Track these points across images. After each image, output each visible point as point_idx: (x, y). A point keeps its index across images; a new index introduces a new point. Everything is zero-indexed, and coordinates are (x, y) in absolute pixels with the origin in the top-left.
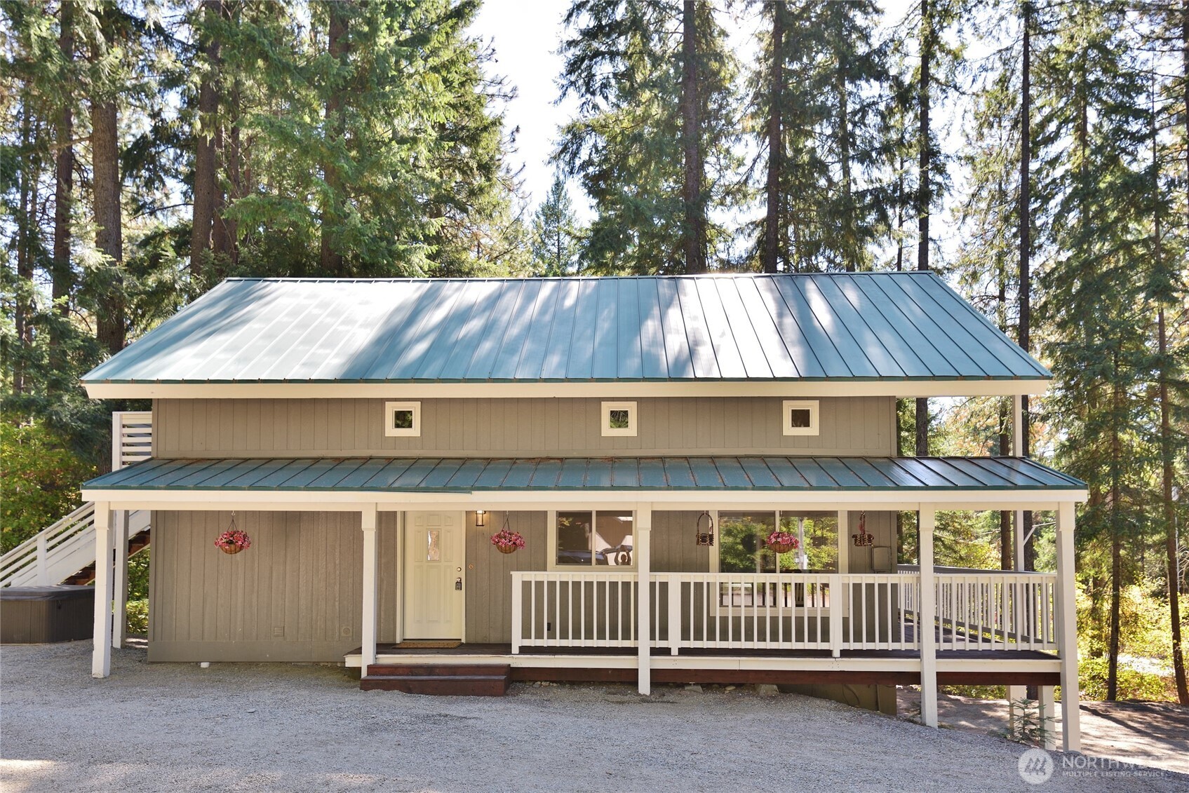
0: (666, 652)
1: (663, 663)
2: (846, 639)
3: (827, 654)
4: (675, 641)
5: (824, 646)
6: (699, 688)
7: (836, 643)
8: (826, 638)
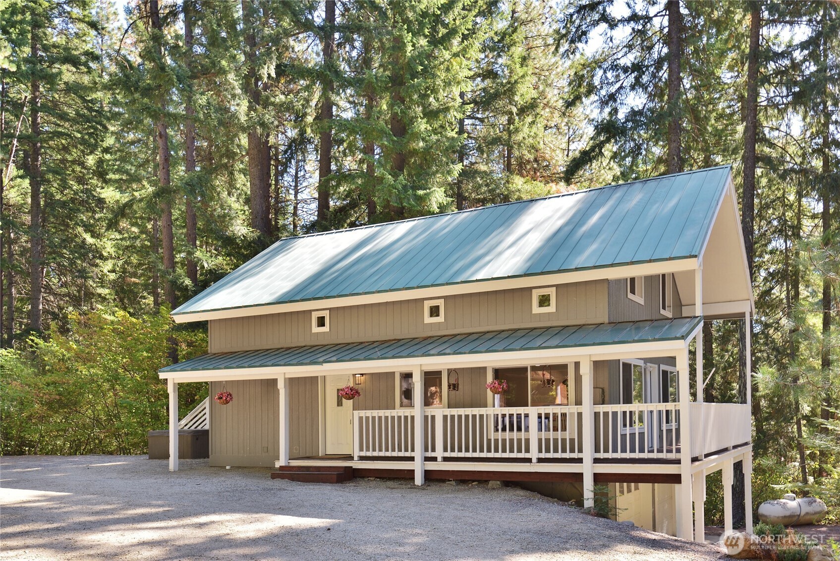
0: (434, 459)
1: (431, 466)
2: (540, 451)
3: (529, 460)
4: (439, 453)
5: (527, 456)
6: (453, 483)
7: (534, 454)
8: (527, 451)
